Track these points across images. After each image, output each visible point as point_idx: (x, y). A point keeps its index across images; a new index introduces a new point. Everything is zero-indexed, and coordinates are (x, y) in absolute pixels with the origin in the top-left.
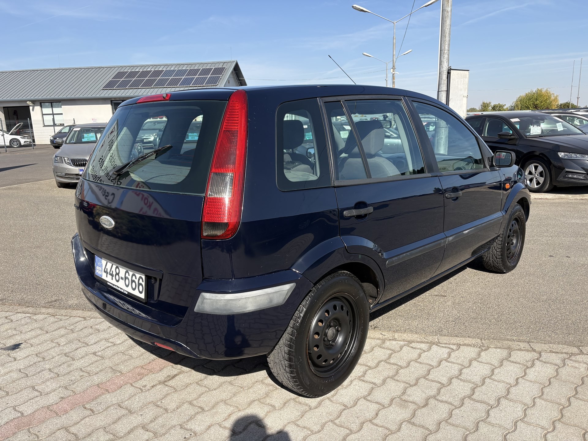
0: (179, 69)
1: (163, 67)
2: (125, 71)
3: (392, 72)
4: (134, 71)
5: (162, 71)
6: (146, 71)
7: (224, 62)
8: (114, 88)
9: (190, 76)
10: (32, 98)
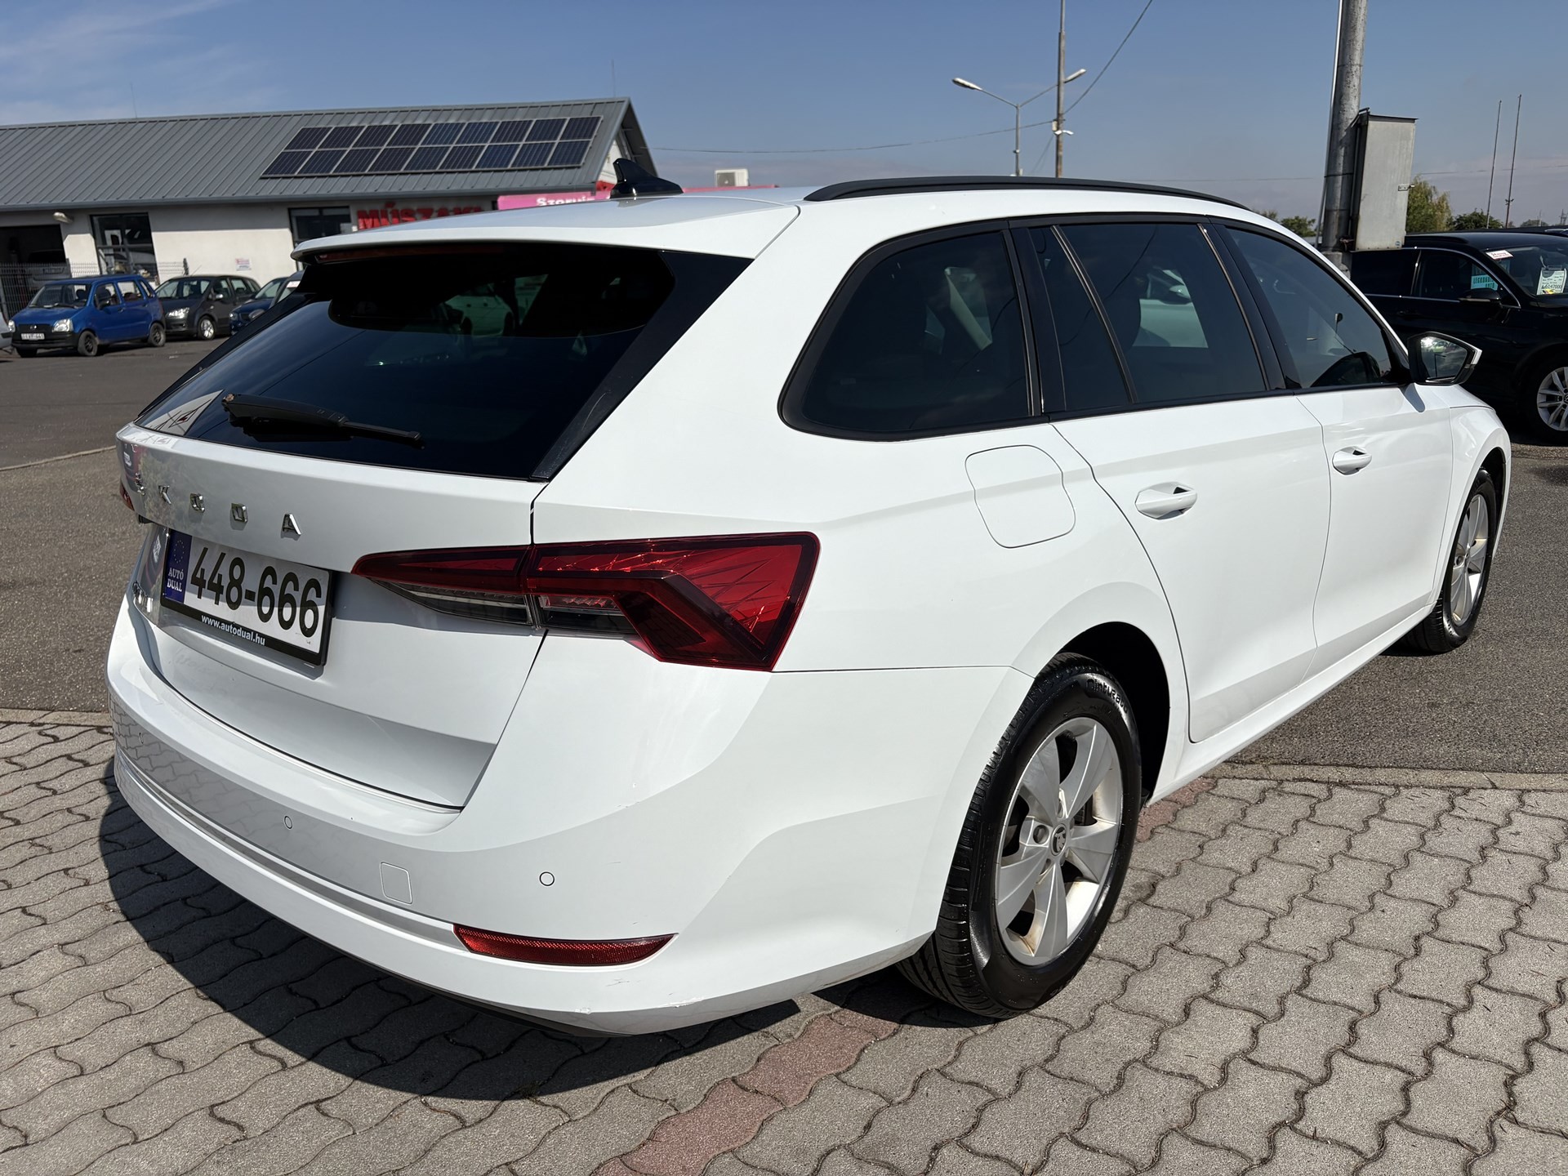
0: (473, 121)
1: (425, 114)
2: (322, 125)
3: (1054, 128)
4: (347, 128)
5: (425, 127)
6: (380, 126)
7: (595, 102)
8: (296, 174)
9: (504, 141)
10: (68, 201)
